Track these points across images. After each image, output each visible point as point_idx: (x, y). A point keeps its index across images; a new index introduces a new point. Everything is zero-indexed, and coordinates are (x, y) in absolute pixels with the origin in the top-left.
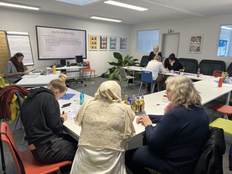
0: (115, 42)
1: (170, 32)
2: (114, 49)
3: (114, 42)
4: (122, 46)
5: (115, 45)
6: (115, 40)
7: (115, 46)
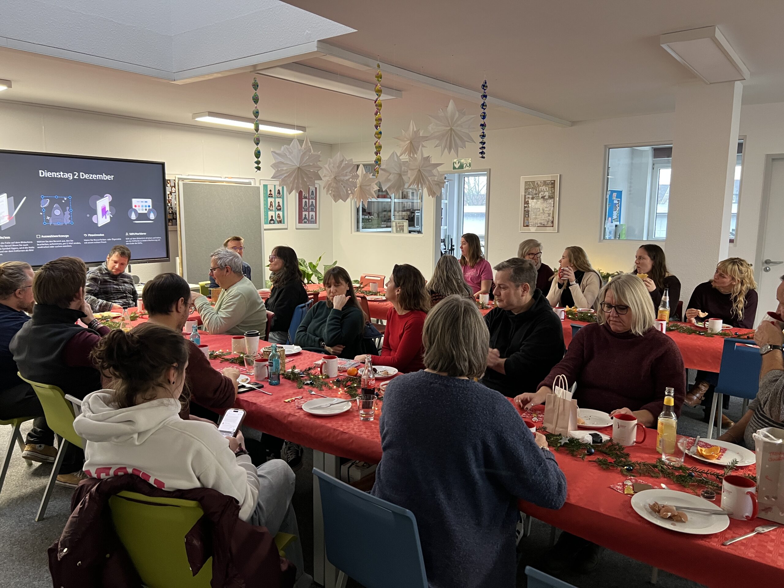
0: (280, 200)
1: (459, 168)
2: (280, 222)
3: (278, 200)
4: (304, 213)
5: (280, 210)
6: (279, 193)
7: (281, 213)
